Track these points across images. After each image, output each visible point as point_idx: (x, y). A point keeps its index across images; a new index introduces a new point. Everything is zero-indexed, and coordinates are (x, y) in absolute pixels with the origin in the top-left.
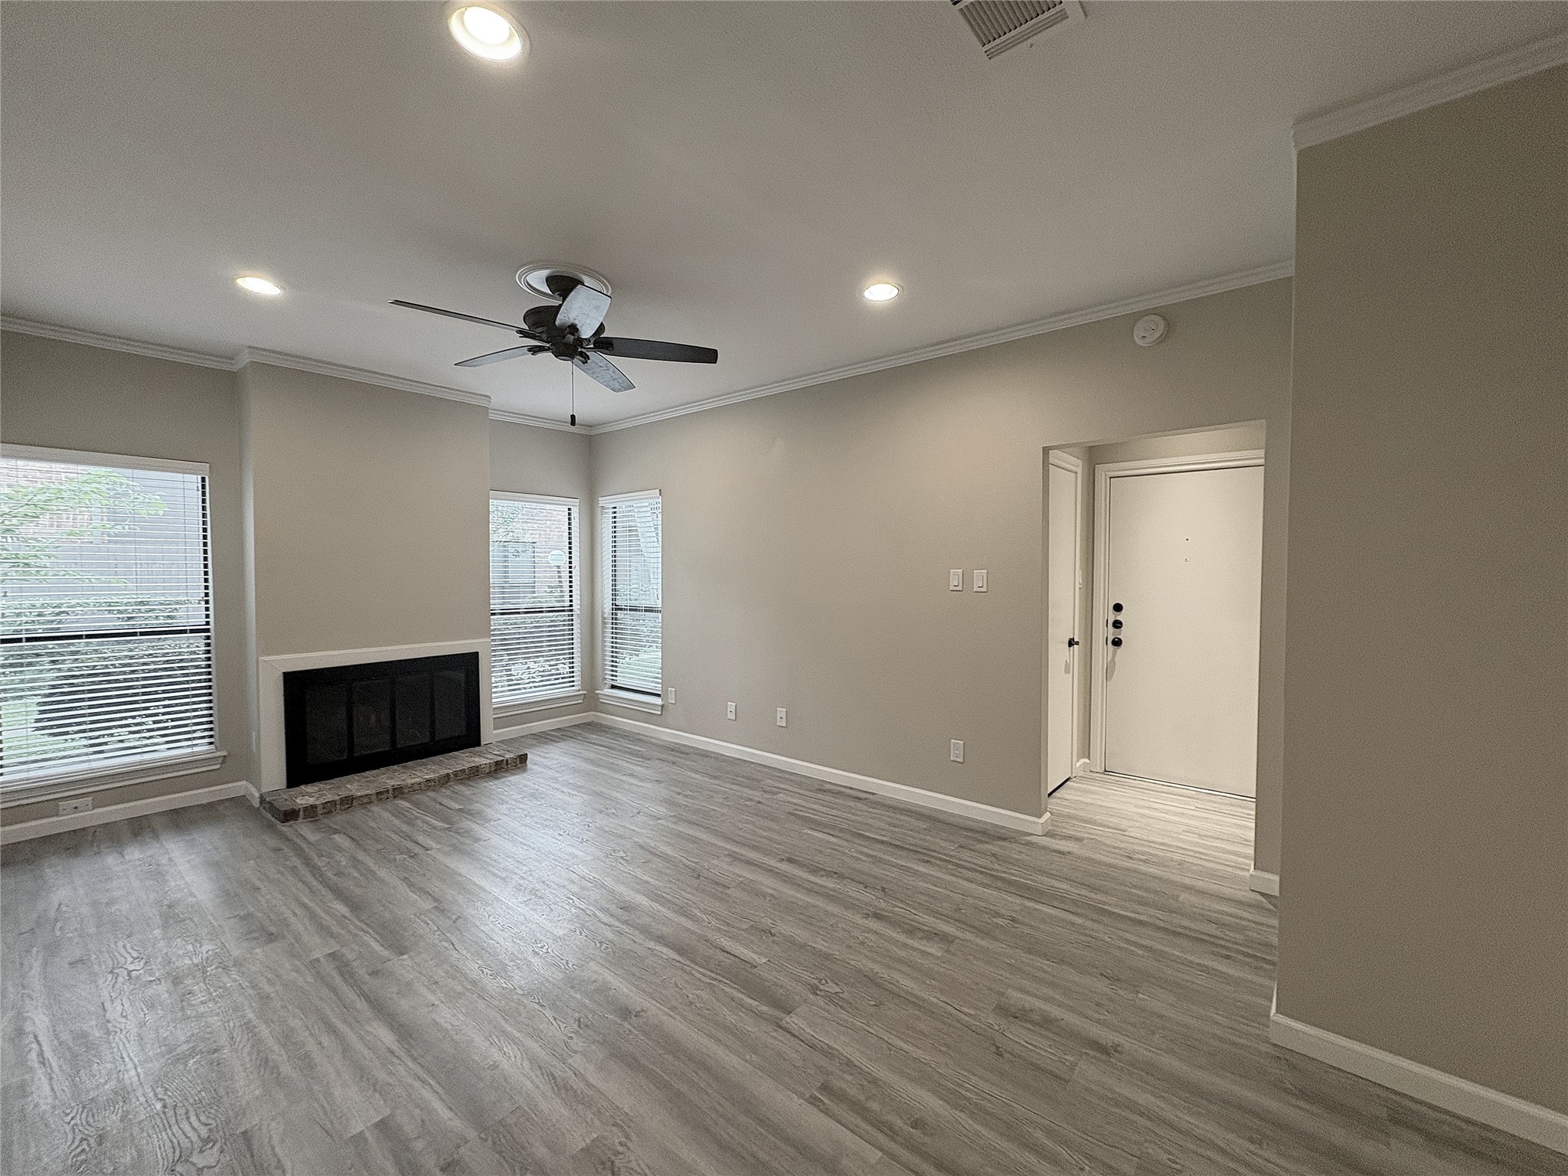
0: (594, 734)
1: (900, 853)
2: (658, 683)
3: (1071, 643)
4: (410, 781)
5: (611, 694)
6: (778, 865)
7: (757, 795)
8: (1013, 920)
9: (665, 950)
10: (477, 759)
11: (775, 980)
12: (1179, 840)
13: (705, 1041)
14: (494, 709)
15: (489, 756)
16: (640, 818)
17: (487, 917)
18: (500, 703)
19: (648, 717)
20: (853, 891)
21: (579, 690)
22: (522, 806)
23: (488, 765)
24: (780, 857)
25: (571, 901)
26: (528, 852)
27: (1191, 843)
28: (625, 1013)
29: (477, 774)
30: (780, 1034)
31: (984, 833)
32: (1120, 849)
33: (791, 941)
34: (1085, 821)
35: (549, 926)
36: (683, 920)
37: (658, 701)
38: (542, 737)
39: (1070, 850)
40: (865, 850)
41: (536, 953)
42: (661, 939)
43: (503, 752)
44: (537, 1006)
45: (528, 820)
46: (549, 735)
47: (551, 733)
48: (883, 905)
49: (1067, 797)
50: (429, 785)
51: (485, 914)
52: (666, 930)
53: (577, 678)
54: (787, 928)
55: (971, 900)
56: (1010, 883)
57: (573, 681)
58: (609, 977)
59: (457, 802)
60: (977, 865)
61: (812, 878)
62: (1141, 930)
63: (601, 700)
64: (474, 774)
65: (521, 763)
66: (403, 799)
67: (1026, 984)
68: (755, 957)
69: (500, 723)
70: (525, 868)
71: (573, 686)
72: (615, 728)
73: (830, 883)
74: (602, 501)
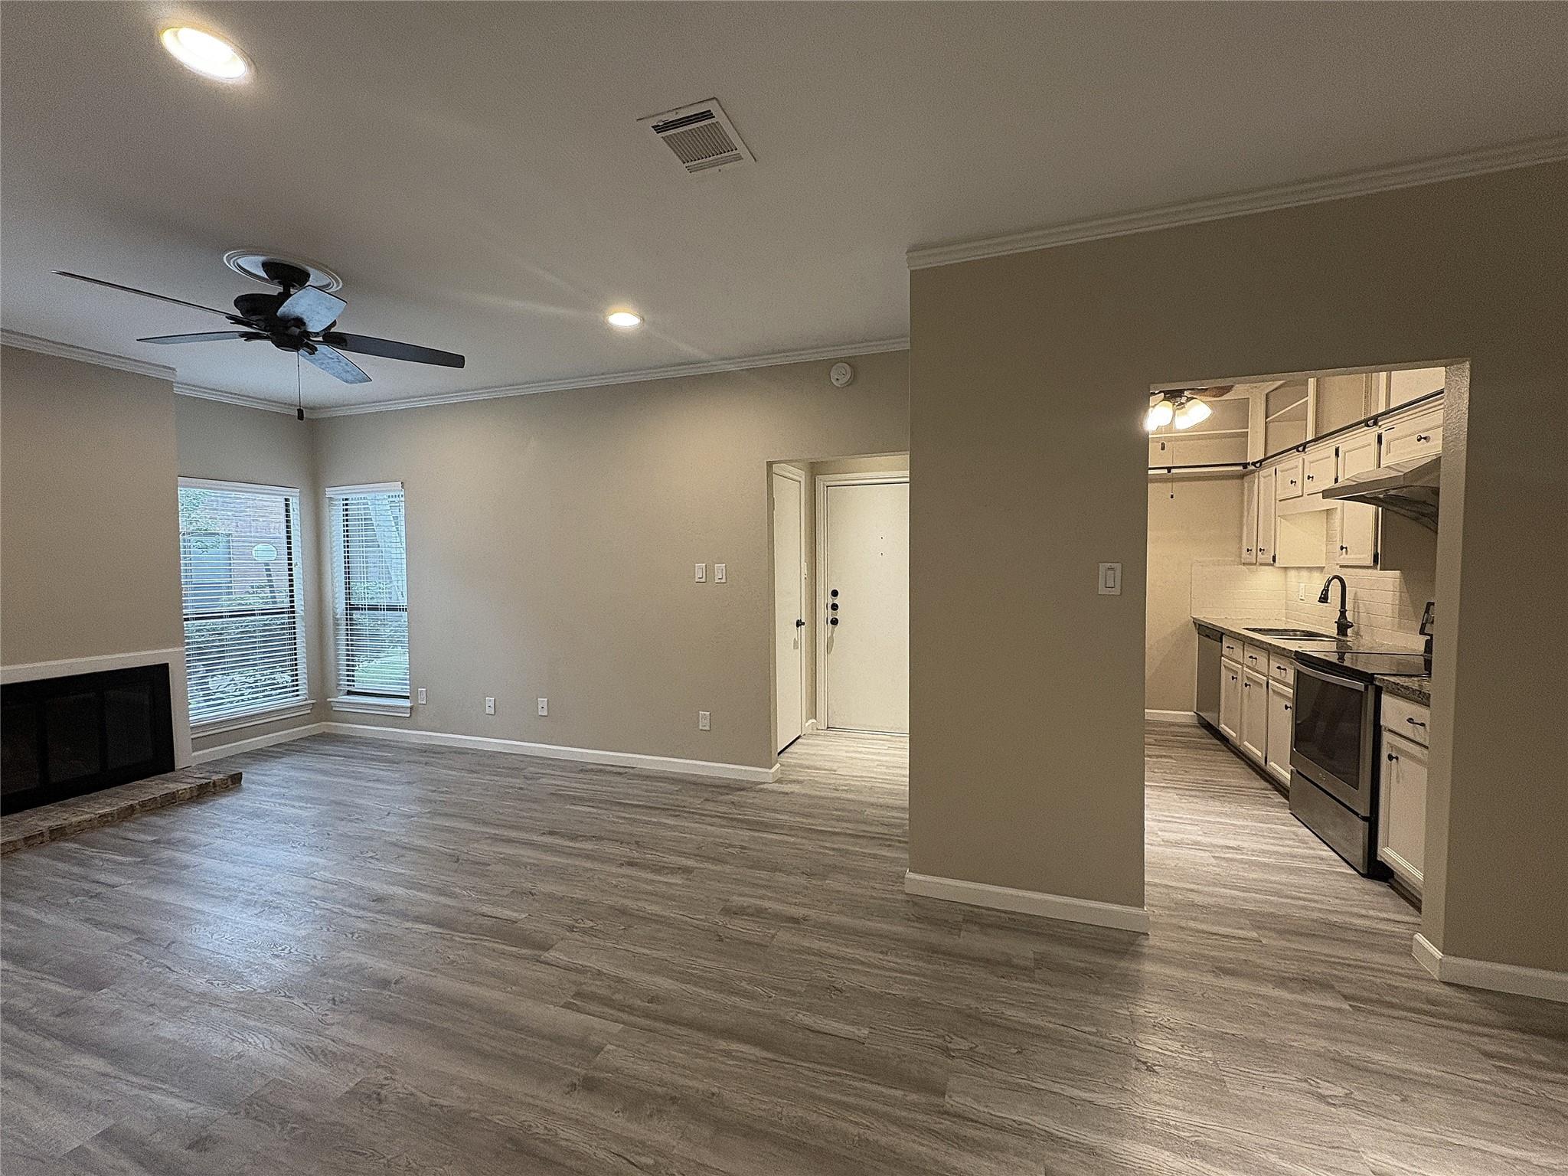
0: (328, 745)
1: (653, 812)
2: (406, 684)
3: (799, 624)
4: (74, 820)
5: (348, 701)
6: (540, 839)
7: (518, 782)
8: (742, 847)
9: (423, 926)
10: (171, 786)
11: (534, 928)
12: (873, 772)
13: (468, 987)
14: (192, 728)
15: (189, 780)
16: (389, 819)
17: (210, 936)
18: (199, 720)
19: (396, 721)
20: (609, 849)
21: (306, 700)
22: (238, 826)
23: (188, 791)
24: (542, 832)
25: (314, 905)
26: (254, 869)
27: (881, 773)
28: (384, 983)
29: (174, 801)
30: (538, 967)
31: (727, 787)
32: (830, 784)
33: (551, 897)
34: (808, 768)
35: (290, 930)
36: (442, 899)
37: (407, 703)
38: (258, 754)
39: (792, 790)
40: (623, 815)
41: (277, 956)
42: (418, 919)
43: (208, 774)
44: (284, 999)
45: (250, 839)
46: (269, 752)
47: (271, 749)
48: (636, 854)
49: (796, 751)
50: (105, 820)
51: (207, 933)
52: (423, 910)
53: (303, 688)
54: (546, 887)
55: (711, 839)
56: (742, 821)
57: (297, 690)
58: (363, 959)
59: (149, 834)
60: (718, 812)
61: (571, 844)
62: (835, 838)
63: (334, 709)
64: (170, 802)
65: (233, 783)
66: (66, 840)
67: (747, 890)
68: (515, 914)
69: (198, 744)
70: (253, 884)
71: (297, 695)
72: (352, 737)
73: (588, 846)
74: (330, 492)
